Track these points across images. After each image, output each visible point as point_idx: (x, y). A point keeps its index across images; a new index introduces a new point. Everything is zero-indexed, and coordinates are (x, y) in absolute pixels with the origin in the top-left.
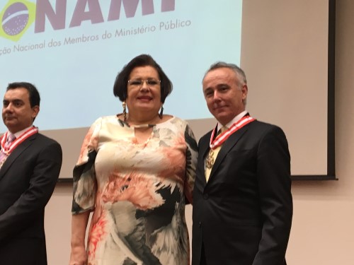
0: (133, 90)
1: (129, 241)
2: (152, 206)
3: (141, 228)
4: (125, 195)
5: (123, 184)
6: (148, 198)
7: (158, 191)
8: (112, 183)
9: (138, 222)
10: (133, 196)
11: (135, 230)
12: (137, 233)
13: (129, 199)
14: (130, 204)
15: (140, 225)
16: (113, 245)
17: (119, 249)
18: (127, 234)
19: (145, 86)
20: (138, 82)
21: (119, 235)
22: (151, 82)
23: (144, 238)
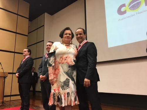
0: (65, 36)
1: (67, 73)
2: (72, 64)
3: (70, 70)
4: (65, 62)
5: (65, 59)
6: (71, 62)
7: (74, 61)
8: (61, 59)
9: (69, 69)
10: (68, 62)
11: (68, 71)
12: (69, 72)
13: (67, 63)
14: (67, 64)
15: (70, 69)
16: (63, 75)
17: (65, 76)
18: (66, 72)
19: (68, 35)
20: (66, 34)
21: (64, 72)
22: (70, 34)
23: (71, 73)
